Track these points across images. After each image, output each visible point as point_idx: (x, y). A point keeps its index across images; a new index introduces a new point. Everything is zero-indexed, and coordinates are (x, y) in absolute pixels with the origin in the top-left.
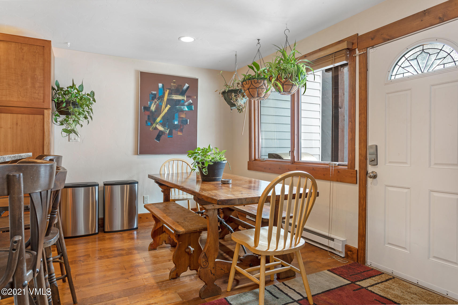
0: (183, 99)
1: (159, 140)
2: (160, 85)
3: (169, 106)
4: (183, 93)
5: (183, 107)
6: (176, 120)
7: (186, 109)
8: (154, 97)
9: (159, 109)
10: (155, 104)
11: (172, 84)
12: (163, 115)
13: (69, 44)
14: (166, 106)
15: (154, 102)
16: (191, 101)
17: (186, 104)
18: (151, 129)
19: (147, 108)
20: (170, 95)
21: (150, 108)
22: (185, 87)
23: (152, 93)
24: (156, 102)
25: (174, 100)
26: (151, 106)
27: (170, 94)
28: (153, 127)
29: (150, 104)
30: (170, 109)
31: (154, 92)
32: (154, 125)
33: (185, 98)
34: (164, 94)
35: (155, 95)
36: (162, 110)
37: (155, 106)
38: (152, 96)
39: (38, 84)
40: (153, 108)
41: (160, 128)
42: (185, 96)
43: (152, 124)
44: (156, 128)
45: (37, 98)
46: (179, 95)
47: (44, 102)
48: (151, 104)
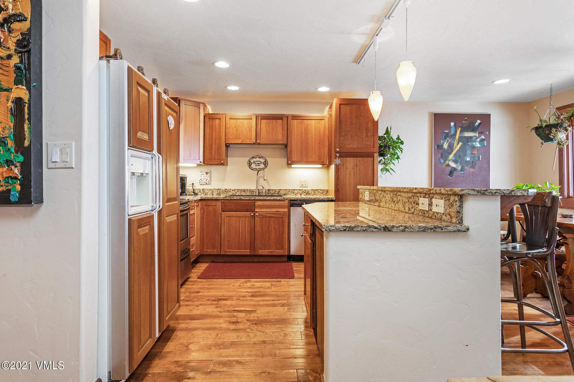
0: (475, 135)
1: (451, 177)
2: (452, 124)
3: (461, 143)
4: (473, 130)
5: (475, 143)
6: (468, 157)
7: (478, 145)
8: (447, 136)
9: (451, 147)
10: (447, 142)
11: (463, 122)
12: (455, 152)
14: (458, 144)
15: (446, 140)
16: (483, 137)
17: (478, 140)
18: (444, 166)
19: (439, 147)
20: (462, 133)
21: (442, 146)
22: (477, 124)
23: (445, 133)
24: (448, 140)
25: (466, 137)
26: (444, 145)
27: (461, 132)
28: (446, 164)
29: (443, 143)
30: (461, 145)
31: (446, 131)
32: (446, 162)
33: (477, 135)
34: (456, 132)
35: (447, 133)
36: (454, 148)
37: (447, 144)
38: (445, 135)
39: (370, 134)
40: (446, 146)
41: (453, 165)
42: (477, 132)
43: (445, 161)
44: (448, 165)
45: (369, 145)
46: (471, 132)
47: (374, 147)
48: (444, 143)
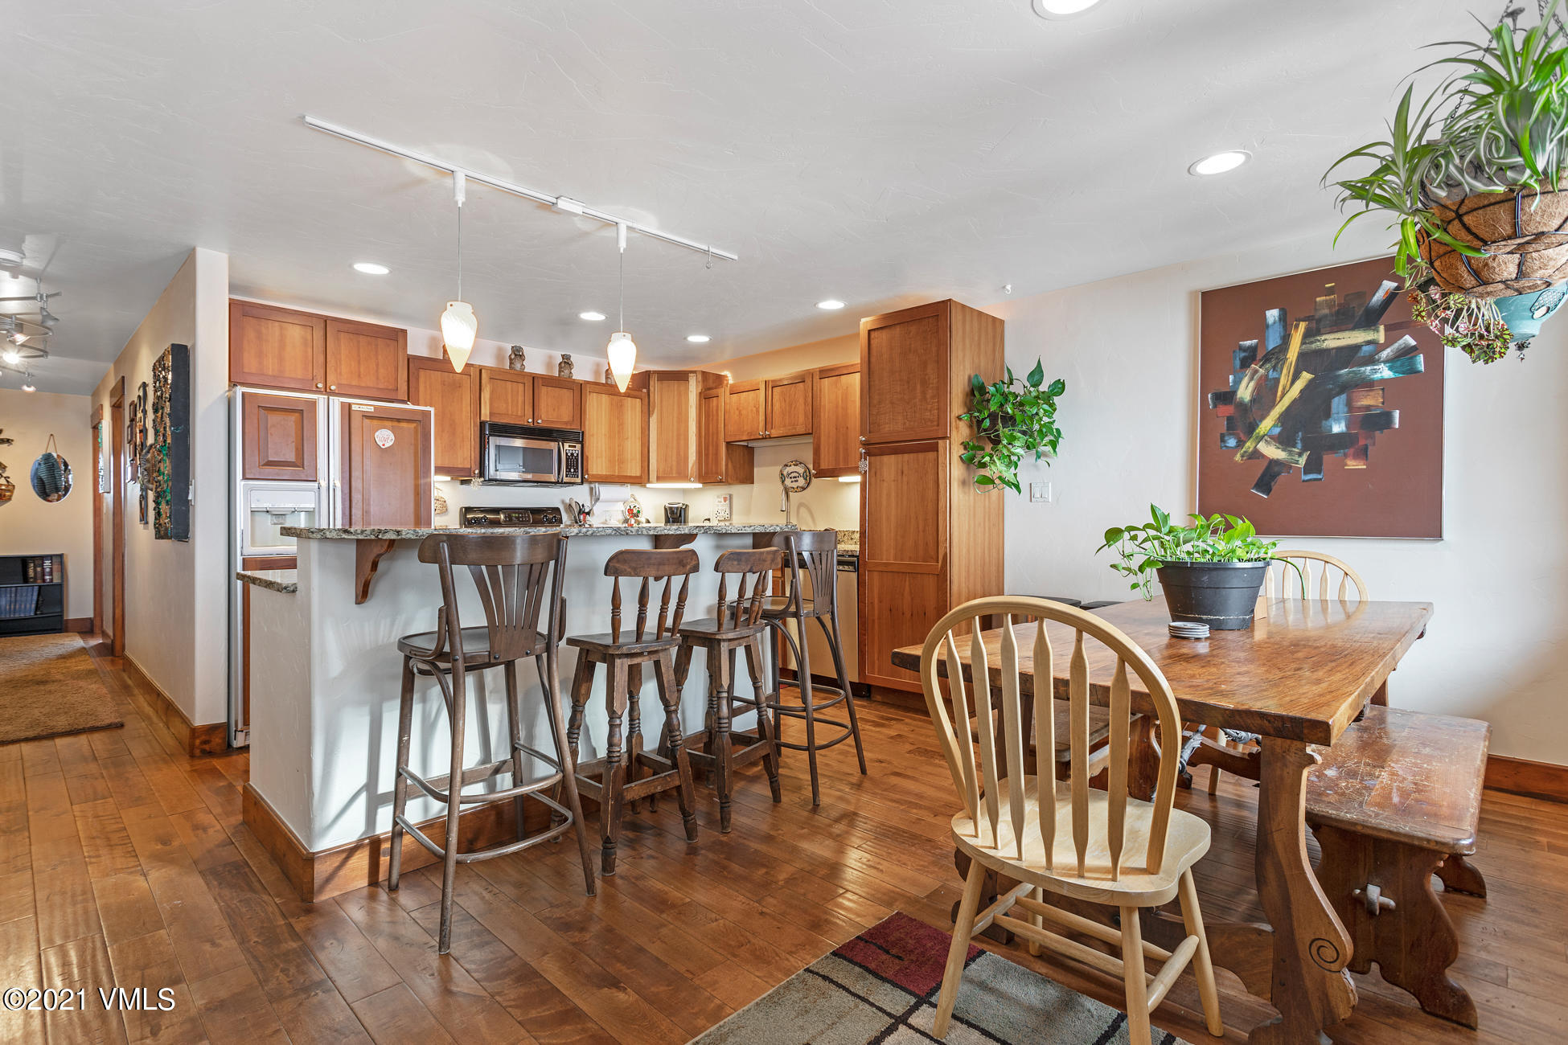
0: (1369, 338)
1: (1268, 491)
2: (1272, 315)
3: (1306, 377)
4: (1370, 319)
5: (1369, 368)
6: (1338, 420)
7: (1385, 372)
8: (1250, 358)
9: (1266, 394)
10: (1251, 379)
11: (1318, 299)
12: (1284, 409)
13: (1009, 287)
14: (1296, 377)
15: (1249, 372)
16: (1409, 340)
17: (1384, 354)
18: (1238, 458)
19: (1226, 397)
20: (1312, 339)
21: (1234, 393)
22: (1379, 296)
23: (1242, 349)
24: (1256, 371)
25: (1328, 351)
26: (1238, 389)
27: (1308, 335)
28: (1245, 452)
29: (1234, 381)
30: (1311, 382)
31: (1248, 343)
32: (1248, 444)
33: (1380, 336)
34: (1286, 339)
35: (1253, 350)
36: (1279, 393)
37: (1252, 384)
38: (1243, 355)
40: (1245, 392)
41: (1273, 452)
42: (1382, 328)
43: (1241, 443)
44: (1256, 454)
45: (929, 420)
46: (1353, 329)
47: (938, 425)
48: (1238, 382)
